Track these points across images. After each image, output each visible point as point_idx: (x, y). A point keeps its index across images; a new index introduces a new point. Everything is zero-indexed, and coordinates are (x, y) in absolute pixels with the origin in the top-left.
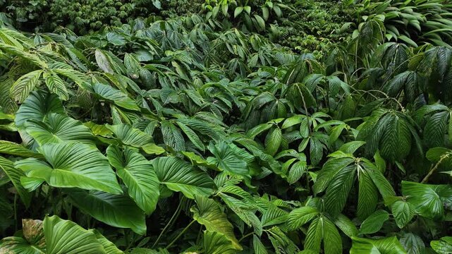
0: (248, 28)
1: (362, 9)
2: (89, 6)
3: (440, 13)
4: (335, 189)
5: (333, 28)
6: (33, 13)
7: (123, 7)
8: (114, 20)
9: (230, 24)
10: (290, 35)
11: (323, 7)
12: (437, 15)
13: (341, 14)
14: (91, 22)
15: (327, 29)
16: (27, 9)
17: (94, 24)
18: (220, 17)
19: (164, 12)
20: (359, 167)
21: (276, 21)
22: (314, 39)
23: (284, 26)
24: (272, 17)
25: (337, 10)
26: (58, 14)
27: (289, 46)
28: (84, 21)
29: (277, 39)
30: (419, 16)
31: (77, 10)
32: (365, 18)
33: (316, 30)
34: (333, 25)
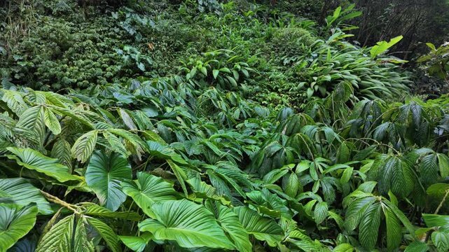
0: (221, 87)
1: (313, 72)
2: (77, 68)
3: (369, 74)
4: (367, 225)
5: (291, 87)
6: (19, 73)
7: (109, 68)
8: (100, 79)
9: (206, 84)
10: (257, 92)
11: (280, 70)
12: (368, 76)
13: (295, 75)
14: (78, 81)
15: (286, 88)
16: (12, 69)
17: (81, 83)
18: (197, 77)
19: (147, 73)
20: (383, 205)
21: (245, 81)
22: (276, 95)
23: (252, 85)
24: (242, 78)
25: (291, 73)
26: (46, 74)
27: (257, 101)
28: (72, 80)
29: (246, 96)
30: (355, 77)
31: (65, 70)
32: (315, 78)
33: (277, 89)
34: (290, 84)
